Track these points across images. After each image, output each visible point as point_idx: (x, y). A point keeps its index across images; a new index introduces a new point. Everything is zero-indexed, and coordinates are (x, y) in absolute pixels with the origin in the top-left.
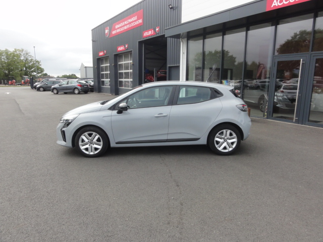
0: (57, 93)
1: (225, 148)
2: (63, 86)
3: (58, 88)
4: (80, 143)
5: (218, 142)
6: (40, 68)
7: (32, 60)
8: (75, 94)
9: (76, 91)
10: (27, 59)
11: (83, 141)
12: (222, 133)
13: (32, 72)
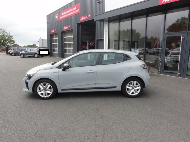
0: (24, 57)
1: (133, 93)
2: (28, 52)
3: (24, 53)
4: (38, 90)
5: (128, 89)
6: (13, 40)
7: (7, 35)
8: (35, 57)
9: (36, 56)
10: (4, 35)
11: (40, 88)
12: (131, 83)
13: (7, 43)
